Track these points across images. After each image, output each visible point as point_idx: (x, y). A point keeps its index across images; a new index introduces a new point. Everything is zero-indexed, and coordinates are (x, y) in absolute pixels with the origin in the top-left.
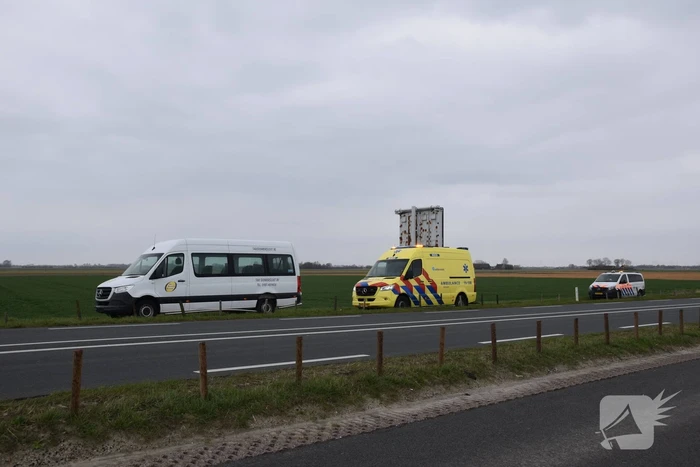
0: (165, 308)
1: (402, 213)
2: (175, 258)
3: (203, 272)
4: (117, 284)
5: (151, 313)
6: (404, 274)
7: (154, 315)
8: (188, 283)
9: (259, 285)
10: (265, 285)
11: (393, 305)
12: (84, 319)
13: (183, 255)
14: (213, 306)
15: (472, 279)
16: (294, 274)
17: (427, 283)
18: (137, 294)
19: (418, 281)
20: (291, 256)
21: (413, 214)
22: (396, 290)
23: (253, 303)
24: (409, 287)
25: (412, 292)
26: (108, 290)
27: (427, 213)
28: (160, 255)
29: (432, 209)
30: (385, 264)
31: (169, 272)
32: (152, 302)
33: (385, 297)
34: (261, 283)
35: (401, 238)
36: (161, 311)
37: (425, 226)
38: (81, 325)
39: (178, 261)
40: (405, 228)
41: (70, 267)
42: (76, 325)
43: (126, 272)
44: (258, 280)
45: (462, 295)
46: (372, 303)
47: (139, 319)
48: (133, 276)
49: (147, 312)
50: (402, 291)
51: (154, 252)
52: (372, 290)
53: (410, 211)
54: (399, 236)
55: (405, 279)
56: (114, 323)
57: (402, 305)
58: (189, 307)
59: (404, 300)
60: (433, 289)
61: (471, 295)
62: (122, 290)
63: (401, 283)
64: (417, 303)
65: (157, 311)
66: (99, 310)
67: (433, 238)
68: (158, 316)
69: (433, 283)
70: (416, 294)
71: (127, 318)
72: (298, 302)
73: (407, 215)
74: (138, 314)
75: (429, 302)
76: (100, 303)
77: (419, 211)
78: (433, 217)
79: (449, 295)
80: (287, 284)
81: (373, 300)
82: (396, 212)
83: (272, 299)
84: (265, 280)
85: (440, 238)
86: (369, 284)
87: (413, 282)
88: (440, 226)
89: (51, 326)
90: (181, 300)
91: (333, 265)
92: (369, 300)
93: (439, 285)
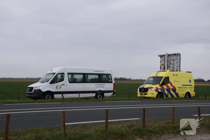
0: (56, 96)
1: (161, 56)
2: (61, 75)
3: (73, 81)
4: (36, 86)
5: (50, 98)
6: (161, 83)
7: (52, 99)
8: (66, 86)
9: (96, 87)
10: (99, 87)
11: (156, 97)
12: (20, 101)
13: (64, 74)
14: (76, 96)
15: (193, 86)
16: (112, 82)
17: (171, 87)
18: (44, 90)
19: (167, 86)
20: (110, 75)
21: (166, 56)
22: (157, 90)
23: (94, 95)
24: (163, 89)
25: (164, 91)
26: (32, 88)
27: (173, 56)
28: (54, 74)
29: (175, 54)
30: (152, 79)
31: (58, 81)
32: (50, 94)
33: (152, 93)
34: (97, 86)
35: (161, 67)
36: (55, 97)
37: (172, 62)
38: (19, 103)
39: (62, 76)
40: (163, 63)
41: (21, 79)
42: (17, 103)
43: (40, 80)
44: (96, 85)
45: (188, 93)
46: (146, 96)
47: (45, 101)
48: (43, 82)
49: (48, 98)
50: (160, 91)
51: (52, 72)
52: (146, 90)
53: (165, 55)
54: (160, 66)
55: (161, 85)
56: (33, 103)
57: (160, 97)
58: (66, 96)
59: (160, 95)
60: (174, 90)
61: (193, 93)
62: (38, 88)
63: (159, 87)
64: (167, 96)
65: (53, 97)
66: (28, 97)
67: (175, 67)
68: (53, 100)
69: (174, 87)
70: (166, 92)
71: (39, 100)
73: (164, 57)
74: (44, 98)
75: (172, 96)
76: (29, 94)
77: (169, 55)
78: (176, 58)
79: (182, 93)
80: (109, 87)
81: (146, 94)
82: (159, 56)
83: (102, 93)
84: (99, 85)
85: (178, 68)
86: (145, 87)
87: (165, 87)
88: (179, 62)
89: (6, 103)
90: (62, 93)
91: (132, 79)
92: (145, 94)
93: (177, 89)
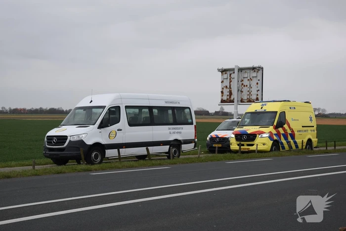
0: (109, 153)
3: (133, 122)
5: (99, 158)
6: (275, 124)
8: (124, 132)
9: (170, 133)
10: (174, 133)
11: (269, 149)
13: (119, 107)
15: (315, 128)
16: (192, 124)
17: (289, 131)
18: (90, 142)
19: (284, 130)
20: (189, 108)
22: (271, 137)
23: (166, 148)
24: (278, 134)
25: (280, 139)
26: (63, 138)
28: (103, 107)
32: (99, 147)
33: (263, 142)
34: (172, 131)
36: (106, 156)
44: (169, 129)
45: (309, 141)
46: (252, 148)
50: (275, 138)
52: (252, 137)
55: (276, 128)
57: (275, 150)
58: (125, 152)
59: (276, 144)
60: (293, 136)
61: (315, 141)
62: (76, 139)
63: (274, 132)
64: (283, 148)
65: (103, 156)
69: (293, 131)
70: (284, 141)
72: (195, 146)
75: (290, 147)
81: (252, 145)
84: (174, 129)
86: (249, 132)
87: (280, 130)
90: (118, 146)
92: (248, 145)
93: (296, 133)
